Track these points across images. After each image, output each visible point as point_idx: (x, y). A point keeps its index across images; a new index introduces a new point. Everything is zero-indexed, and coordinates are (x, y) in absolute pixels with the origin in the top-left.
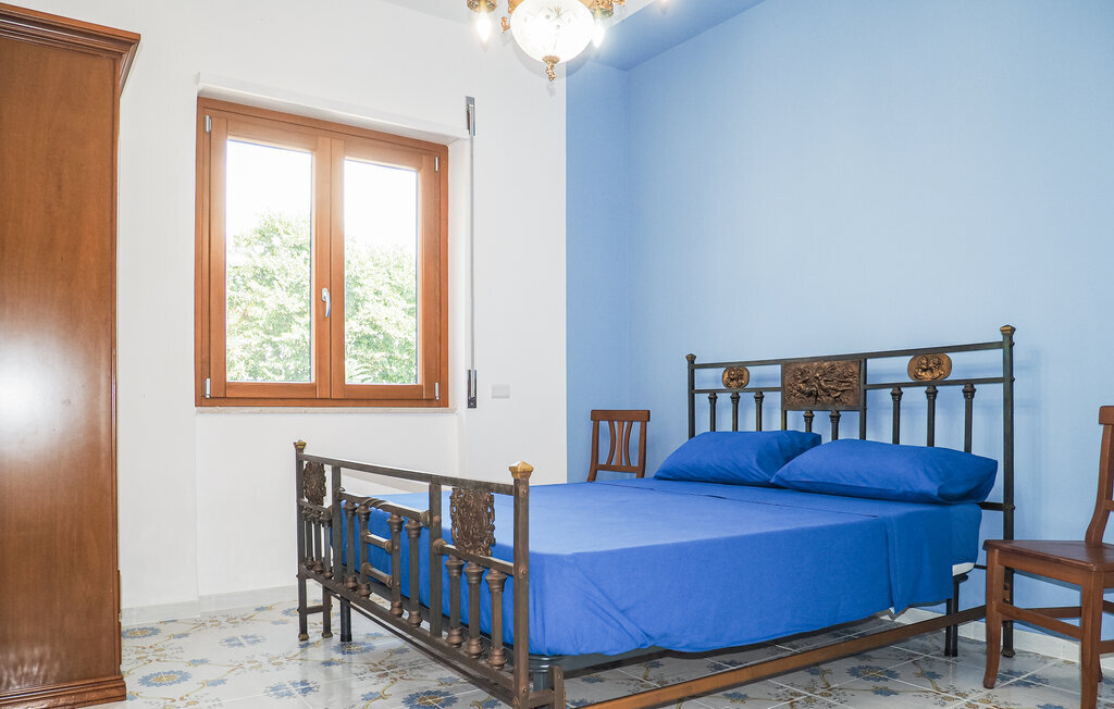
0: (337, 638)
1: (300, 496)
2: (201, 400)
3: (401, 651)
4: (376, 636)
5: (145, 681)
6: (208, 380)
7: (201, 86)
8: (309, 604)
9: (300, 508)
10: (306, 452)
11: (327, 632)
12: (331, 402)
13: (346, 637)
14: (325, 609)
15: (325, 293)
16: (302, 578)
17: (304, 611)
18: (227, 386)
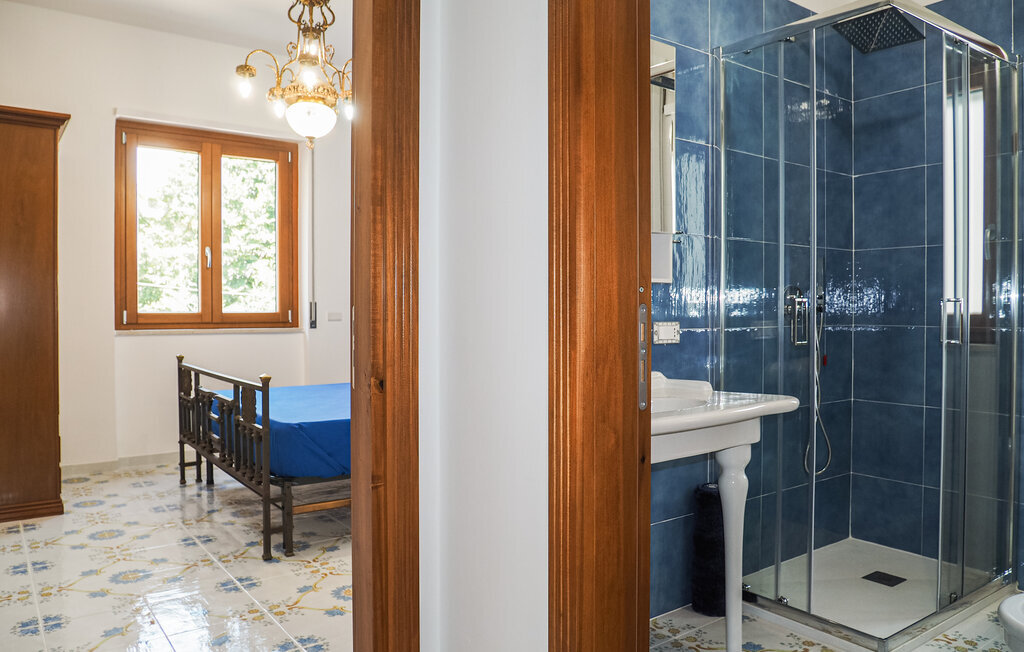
0: (204, 482)
1: (180, 391)
2: (119, 325)
3: (241, 490)
4: (228, 482)
5: (77, 505)
6: (125, 312)
7: (118, 116)
8: (187, 460)
9: (180, 398)
10: (184, 363)
11: (199, 480)
12: (212, 326)
13: (210, 482)
14: (198, 463)
15: (208, 251)
16: (182, 444)
17: (183, 465)
18: (138, 316)
